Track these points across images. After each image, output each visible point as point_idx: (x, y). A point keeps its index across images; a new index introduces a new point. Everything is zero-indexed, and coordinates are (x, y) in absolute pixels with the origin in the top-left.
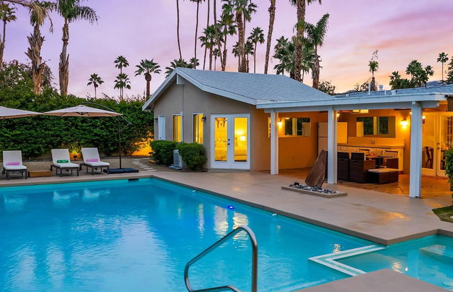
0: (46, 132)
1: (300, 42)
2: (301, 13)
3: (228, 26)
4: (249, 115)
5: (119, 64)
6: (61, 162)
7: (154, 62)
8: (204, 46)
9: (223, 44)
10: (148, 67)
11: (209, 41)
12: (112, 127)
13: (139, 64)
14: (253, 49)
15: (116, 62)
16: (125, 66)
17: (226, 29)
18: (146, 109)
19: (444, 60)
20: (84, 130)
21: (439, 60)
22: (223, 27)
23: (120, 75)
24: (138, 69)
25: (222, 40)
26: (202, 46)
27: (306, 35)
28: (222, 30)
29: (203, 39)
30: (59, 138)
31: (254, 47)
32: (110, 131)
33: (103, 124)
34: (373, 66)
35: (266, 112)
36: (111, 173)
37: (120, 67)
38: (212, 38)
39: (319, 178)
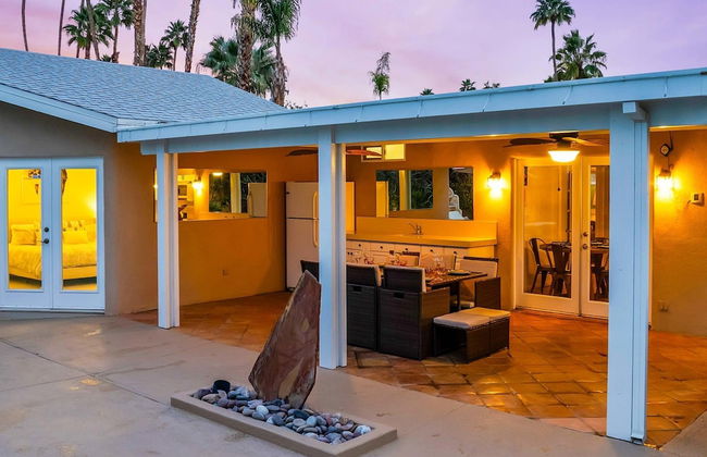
1: (248, 30)
3: (120, 11)
4: (100, 162)
8: (75, 44)
9: (111, 42)
11: (85, 34)
14: (171, 57)
17: (116, 15)
22: (112, 12)
25: (110, 35)
26: (70, 42)
27: (258, 15)
28: (110, 18)
29: (72, 29)
31: (172, 55)
34: (380, 82)
38: (89, 29)
39: (295, 372)
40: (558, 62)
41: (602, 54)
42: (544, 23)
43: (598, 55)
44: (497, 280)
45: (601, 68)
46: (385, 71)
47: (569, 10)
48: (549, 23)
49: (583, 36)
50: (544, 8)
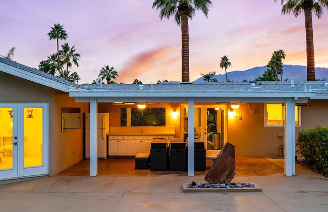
39: (227, 173)
41: (79, 55)
45: (78, 61)
47: (65, 34)
48: (56, 38)
49: (70, 46)
50: (54, 31)
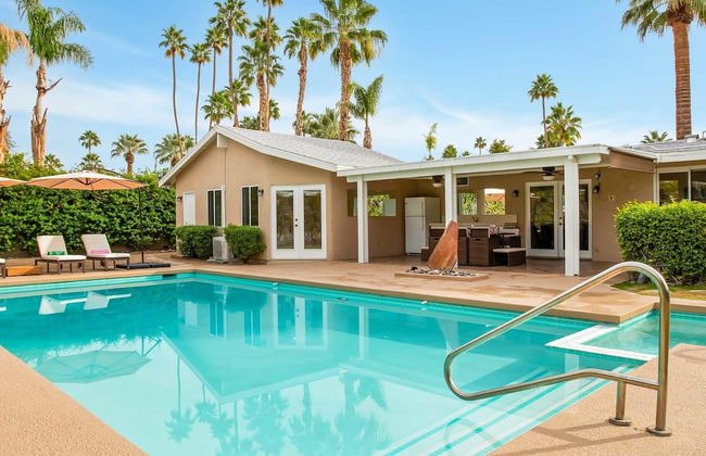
0: (16, 217)
2: (345, 75)
3: (239, 95)
4: (324, 187)
5: (87, 141)
6: (54, 254)
7: (138, 138)
8: (209, 118)
10: (129, 145)
11: (215, 112)
12: (113, 210)
13: (117, 141)
15: (82, 138)
16: (95, 144)
17: (236, 98)
18: (164, 184)
19: (482, 146)
20: (72, 215)
21: (476, 145)
23: (88, 156)
24: (116, 147)
25: (232, 111)
26: (206, 118)
29: (207, 108)
30: (35, 226)
32: (110, 217)
33: (100, 206)
34: (430, 142)
35: (349, 181)
36: (131, 268)
37: (88, 145)
38: (219, 107)
39: (448, 258)
40: (547, 125)
41: (579, 119)
42: (537, 97)
43: (576, 120)
44: (519, 237)
45: (578, 129)
46: (434, 135)
47: (554, 89)
48: (541, 97)
49: (565, 106)
50: (537, 87)
